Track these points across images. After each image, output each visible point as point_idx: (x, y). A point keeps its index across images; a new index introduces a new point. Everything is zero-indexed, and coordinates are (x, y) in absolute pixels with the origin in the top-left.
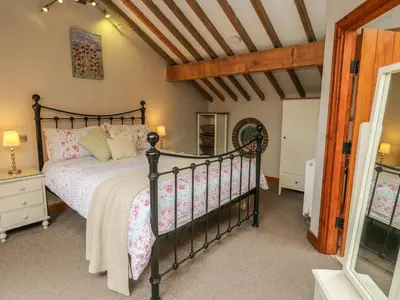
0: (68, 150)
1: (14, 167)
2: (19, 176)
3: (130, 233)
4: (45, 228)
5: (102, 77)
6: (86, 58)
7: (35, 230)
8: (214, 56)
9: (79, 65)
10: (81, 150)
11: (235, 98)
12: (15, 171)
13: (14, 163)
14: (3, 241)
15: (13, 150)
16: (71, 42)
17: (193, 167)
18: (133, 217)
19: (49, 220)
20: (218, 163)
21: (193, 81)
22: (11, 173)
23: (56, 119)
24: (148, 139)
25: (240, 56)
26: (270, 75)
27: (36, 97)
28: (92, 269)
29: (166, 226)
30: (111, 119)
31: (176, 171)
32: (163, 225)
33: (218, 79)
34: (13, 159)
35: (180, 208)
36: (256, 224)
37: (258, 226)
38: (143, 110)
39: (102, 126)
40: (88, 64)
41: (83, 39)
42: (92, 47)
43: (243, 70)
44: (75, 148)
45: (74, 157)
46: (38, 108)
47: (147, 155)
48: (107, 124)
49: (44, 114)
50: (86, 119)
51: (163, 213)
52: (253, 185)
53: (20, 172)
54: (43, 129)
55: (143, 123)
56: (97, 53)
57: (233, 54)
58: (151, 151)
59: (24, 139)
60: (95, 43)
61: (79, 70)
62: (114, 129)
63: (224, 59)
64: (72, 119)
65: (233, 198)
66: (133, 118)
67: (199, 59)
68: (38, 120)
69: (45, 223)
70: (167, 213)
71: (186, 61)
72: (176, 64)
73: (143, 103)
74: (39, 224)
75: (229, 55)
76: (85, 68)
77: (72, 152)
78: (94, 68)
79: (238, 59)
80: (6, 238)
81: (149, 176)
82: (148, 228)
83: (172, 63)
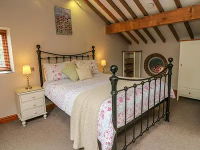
0: (56, 75)
1: (29, 85)
2: (31, 90)
3: (99, 127)
4: (45, 118)
5: (71, 33)
6: (63, 23)
7: (40, 119)
8: (135, 17)
9: (59, 27)
10: (62, 75)
11: (146, 42)
12: (29, 87)
13: (28, 83)
14: (24, 126)
15: (28, 76)
16: (55, 14)
17: (135, 86)
18: (101, 118)
19: (47, 114)
20: (148, 83)
21: (121, 33)
22: (27, 88)
23: (49, 58)
24: (111, 70)
25: (154, 15)
26: (171, 26)
27: (38, 46)
28: (75, 146)
29: (121, 124)
30: (77, 57)
31: (126, 89)
32: (119, 123)
33: (136, 31)
34: (28, 81)
35: (128, 112)
36: (167, 119)
37: (169, 121)
38: (93, 51)
39: (72, 61)
40: (64, 27)
41: (61, 12)
42: (66, 16)
43: (155, 24)
44: (60, 74)
45: (59, 79)
46: (39, 52)
47: (111, 80)
48: (75, 60)
49: (43, 55)
50: (64, 57)
51: (119, 115)
52: (167, 96)
53: (31, 88)
54: (42, 64)
55: (94, 59)
56: (69, 20)
57: (148, 15)
58: (112, 77)
59: (33, 69)
60: (68, 14)
61: (59, 30)
62: (79, 63)
63: (142, 18)
64: (57, 58)
65: (156, 104)
66: (88, 56)
67: (126, 19)
68: (40, 59)
69: (45, 116)
70: (121, 115)
71: (117, 21)
72: (111, 24)
73: (93, 47)
74: (42, 116)
75: (145, 15)
76: (63, 29)
77: (58, 76)
78: (67, 28)
79: (152, 17)
80: (26, 124)
81: (112, 93)
82: (111, 125)
83: (108, 23)
